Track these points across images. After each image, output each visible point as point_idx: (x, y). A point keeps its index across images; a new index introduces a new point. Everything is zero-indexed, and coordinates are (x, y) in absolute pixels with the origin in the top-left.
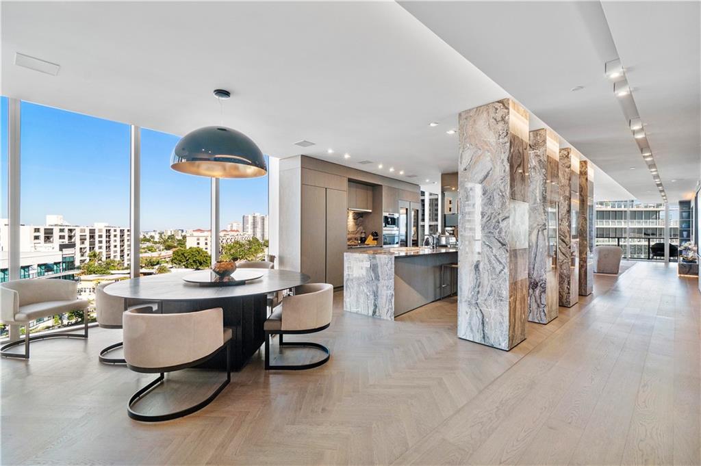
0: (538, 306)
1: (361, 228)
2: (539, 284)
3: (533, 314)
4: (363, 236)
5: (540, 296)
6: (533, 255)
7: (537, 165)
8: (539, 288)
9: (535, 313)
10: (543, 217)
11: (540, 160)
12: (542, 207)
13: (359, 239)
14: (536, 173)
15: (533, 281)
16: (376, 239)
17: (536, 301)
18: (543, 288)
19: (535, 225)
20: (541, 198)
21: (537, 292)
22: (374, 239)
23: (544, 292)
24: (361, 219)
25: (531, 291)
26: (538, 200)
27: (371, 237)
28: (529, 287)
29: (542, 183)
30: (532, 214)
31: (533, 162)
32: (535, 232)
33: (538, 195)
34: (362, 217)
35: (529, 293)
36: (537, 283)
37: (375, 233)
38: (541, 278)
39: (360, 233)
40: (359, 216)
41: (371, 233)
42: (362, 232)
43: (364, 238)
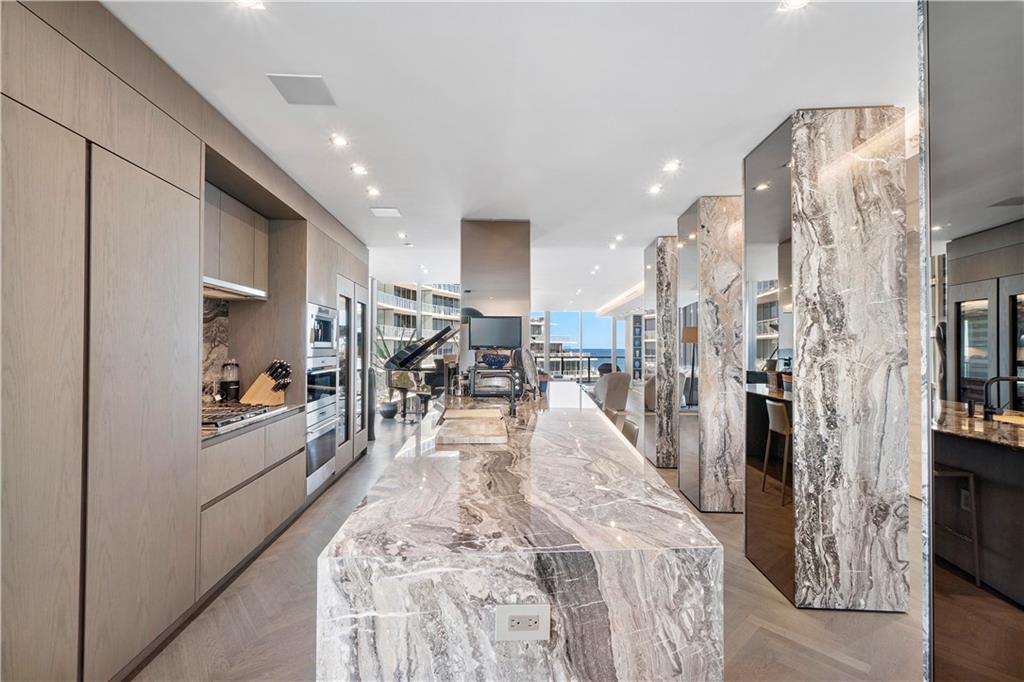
0: (891, 567)
1: (223, 350)
2: (892, 511)
3: (879, 592)
4: (231, 376)
5: (895, 540)
6: (875, 433)
7: (884, 195)
8: (891, 519)
9: (883, 587)
10: (901, 333)
11: (891, 185)
12: (895, 309)
13: (216, 386)
14: (882, 219)
15: (876, 501)
16: (284, 387)
17: (885, 555)
18: (902, 519)
19: (880, 353)
20: (894, 283)
21: (888, 528)
22: (276, 388)
23: (904, 528)
24: (222, 319)
25: (872, 529)
26: (887, 288)
27: (265, 382)
28: (867, 519)
29: (895, 244)
30: (872, 322)
31: (874, 186)
32: (881, 371)
33: (886, 275)
34: (225, 314)
35: (866, 535)
36: (887, 508)
37: (282, 366)
38: (897, 493)
39: (220, 368)
40: (216, 311)
41: (268, 366)
42: (225, 365)
43: (237, 383)
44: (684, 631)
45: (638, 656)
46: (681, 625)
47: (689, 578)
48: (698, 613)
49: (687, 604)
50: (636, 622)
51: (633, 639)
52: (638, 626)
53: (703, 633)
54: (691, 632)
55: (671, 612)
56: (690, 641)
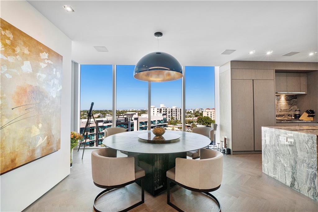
1: (295, 107)
4: (297, 113)
13: (293, 115)
16: (313, 116)
22: (308, 116)
24: (294, 100)
27: (305, 115)
34: (295, 98)
39: (294, 111)
40: (292, 98)
41: (306, 110)
42: (296, 110)
43: (298, 115)
44: (309, 147)
45: (301, 149)
46: (308, 146)
47: (310, 139)
48: (311, 145)
49: (309, 143)
50: (300, 143)
51: (300, 146)
52: (300, 144)
53: (312, 148)
54: (310, 148)
55: (306, 143)
56: (310, 149)
